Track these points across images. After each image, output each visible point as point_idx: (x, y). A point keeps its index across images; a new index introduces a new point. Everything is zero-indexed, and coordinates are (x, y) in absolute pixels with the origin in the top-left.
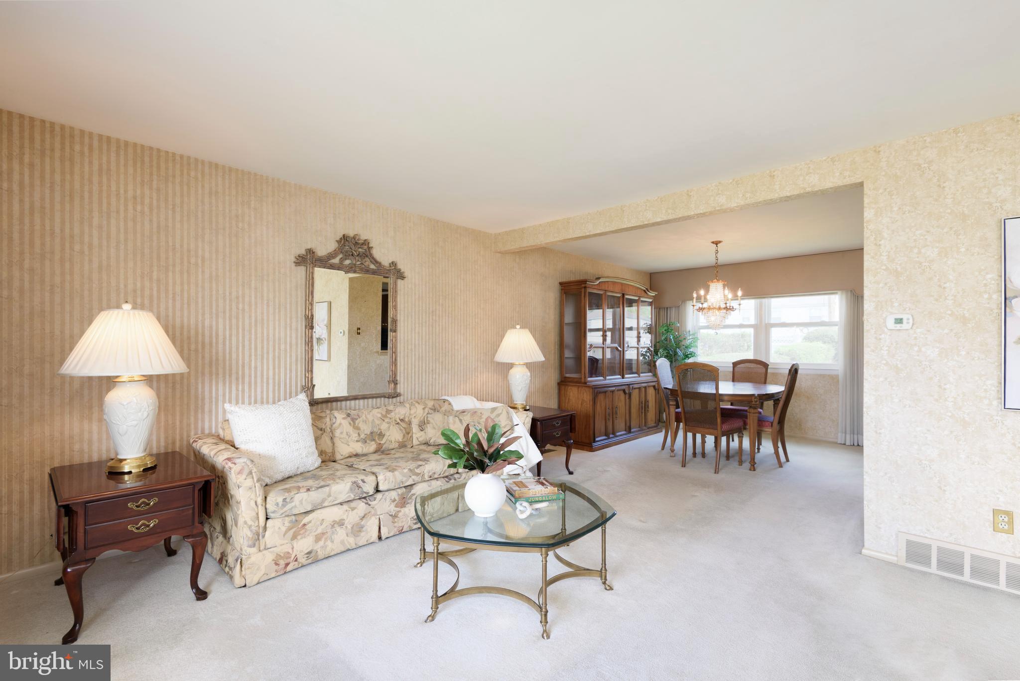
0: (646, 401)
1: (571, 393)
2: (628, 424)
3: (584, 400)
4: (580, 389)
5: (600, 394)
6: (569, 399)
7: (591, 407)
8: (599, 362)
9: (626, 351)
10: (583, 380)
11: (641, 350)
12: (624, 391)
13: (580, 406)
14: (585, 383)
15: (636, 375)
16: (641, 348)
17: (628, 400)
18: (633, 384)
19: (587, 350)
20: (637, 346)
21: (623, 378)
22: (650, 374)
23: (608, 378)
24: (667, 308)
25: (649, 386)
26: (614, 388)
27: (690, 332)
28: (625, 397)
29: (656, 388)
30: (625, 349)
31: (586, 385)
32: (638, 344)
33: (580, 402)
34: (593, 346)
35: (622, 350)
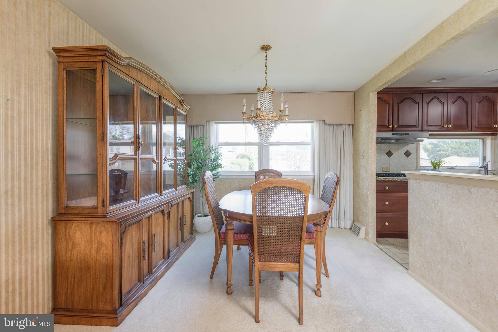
0: (183, 215)
1: (78, 234)
2: (167, 250)
3: (102, 244)
4: (94, 226)
5: (130, 227)
6: (74, 243)
7: (115, 255)
8: (128, 177)
9: (164, 163)
10: (100, 211)
11: (178, 161)
12: (163, 212)
13: (94, 253)
14: (104, 215)
15: (173, 189)
16: (178, 160)
17: (166, 221)
18: (170, 202)
19: (108, 162)
20: (174, 158)
21: (160, 195)
22: (185, 186)
23: (141, 199)
24: (194, 126)
25: (185, 199)
26: (150, 213)
27: (212, 147)
28: (164, 218)
29: (191, 199)
30: (163, 161)
31: (105, 219)
32: (175, 156)
33: (95, 247)
34: (119, 156)
35: (159, 162)
